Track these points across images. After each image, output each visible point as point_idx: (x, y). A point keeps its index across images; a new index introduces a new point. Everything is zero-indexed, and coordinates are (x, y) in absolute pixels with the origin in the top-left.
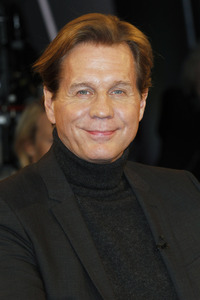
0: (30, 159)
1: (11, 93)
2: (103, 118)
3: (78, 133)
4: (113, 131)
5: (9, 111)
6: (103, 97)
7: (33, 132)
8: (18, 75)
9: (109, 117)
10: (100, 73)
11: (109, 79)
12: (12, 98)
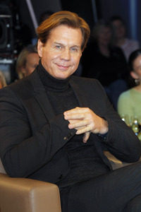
0: (23, 75)
1: (15, 49)
2: (66, 60)
3: (53, 65)
4: (68, 67)
5: (14, 57)
6: (67, 51)
7: (25, 63)
8: (18, 41)
9: (68, 61)
10: (68, 40)
11: (72, 43)
12: (15, 52)
